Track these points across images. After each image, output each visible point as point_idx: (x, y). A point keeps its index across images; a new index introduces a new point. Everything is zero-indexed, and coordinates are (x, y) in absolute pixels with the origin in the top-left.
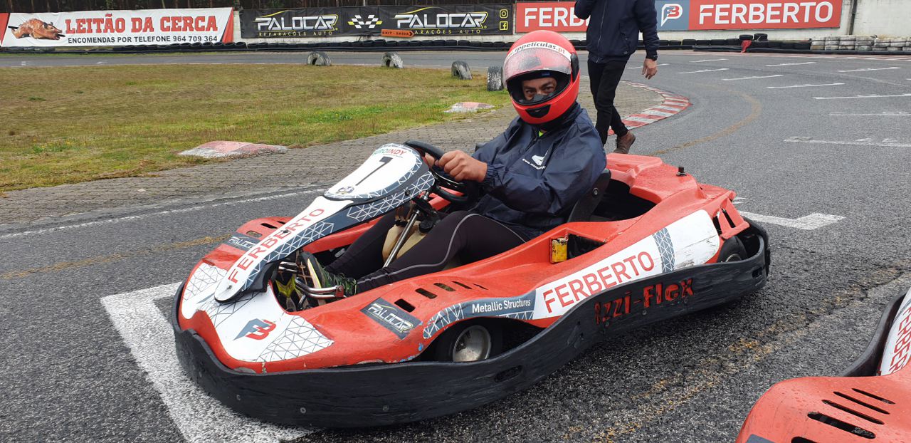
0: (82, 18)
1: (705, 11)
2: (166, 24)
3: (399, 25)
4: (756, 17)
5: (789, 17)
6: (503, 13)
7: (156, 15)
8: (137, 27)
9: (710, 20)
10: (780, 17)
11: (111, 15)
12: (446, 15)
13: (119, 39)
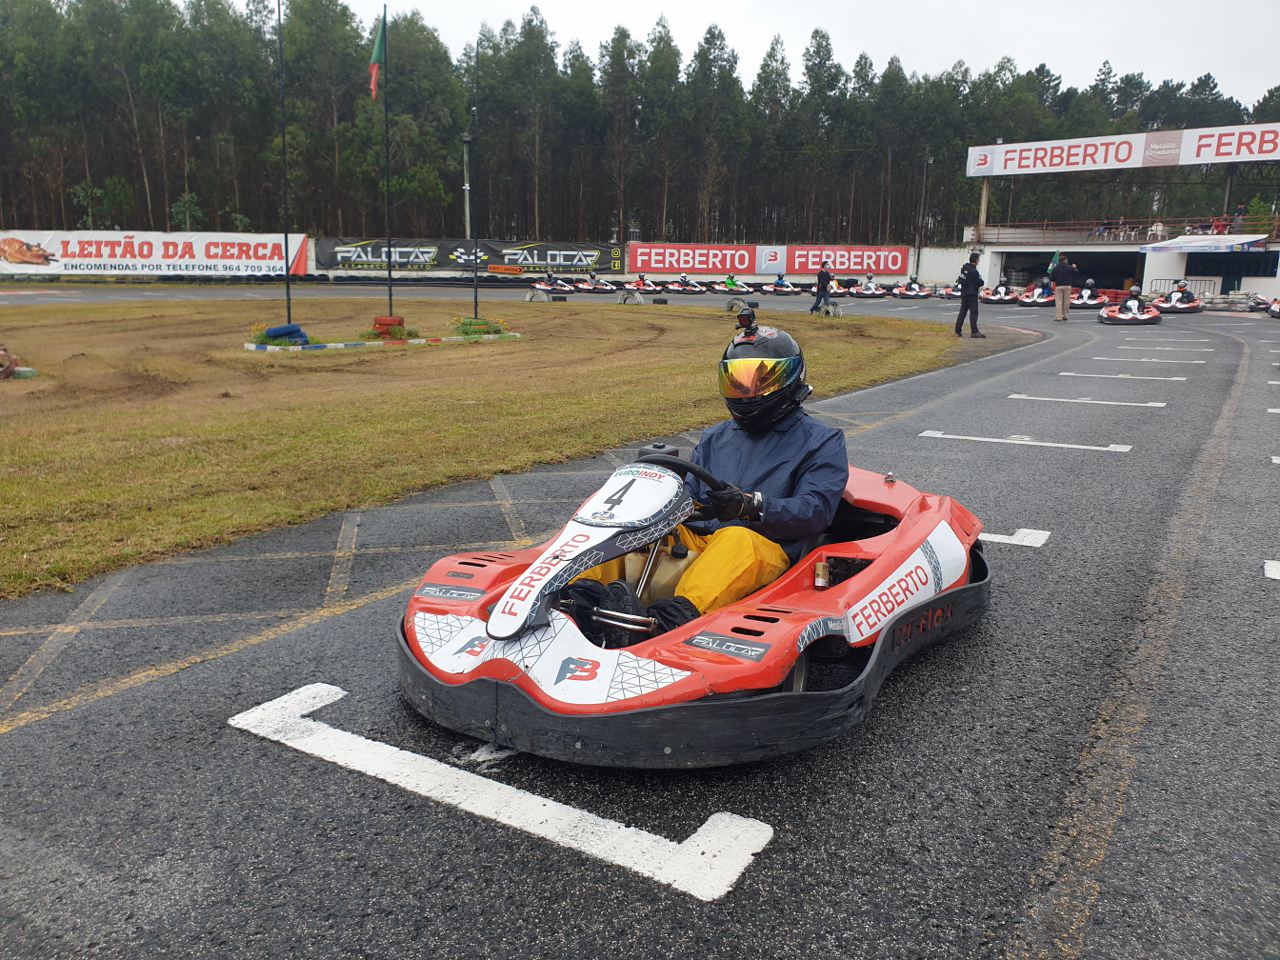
0: (87, 239)
1: (800, 256)
2: (213, 250)
3: (506, 260)
4: (842, 263)
5: (868, 264)
6: (616, 252)
7: (199, 239)
8: (171, 252)
9: (804, 265)
10: (861, 263)
11: (133, 237)
12: (557, 253)
13: (143, 266)
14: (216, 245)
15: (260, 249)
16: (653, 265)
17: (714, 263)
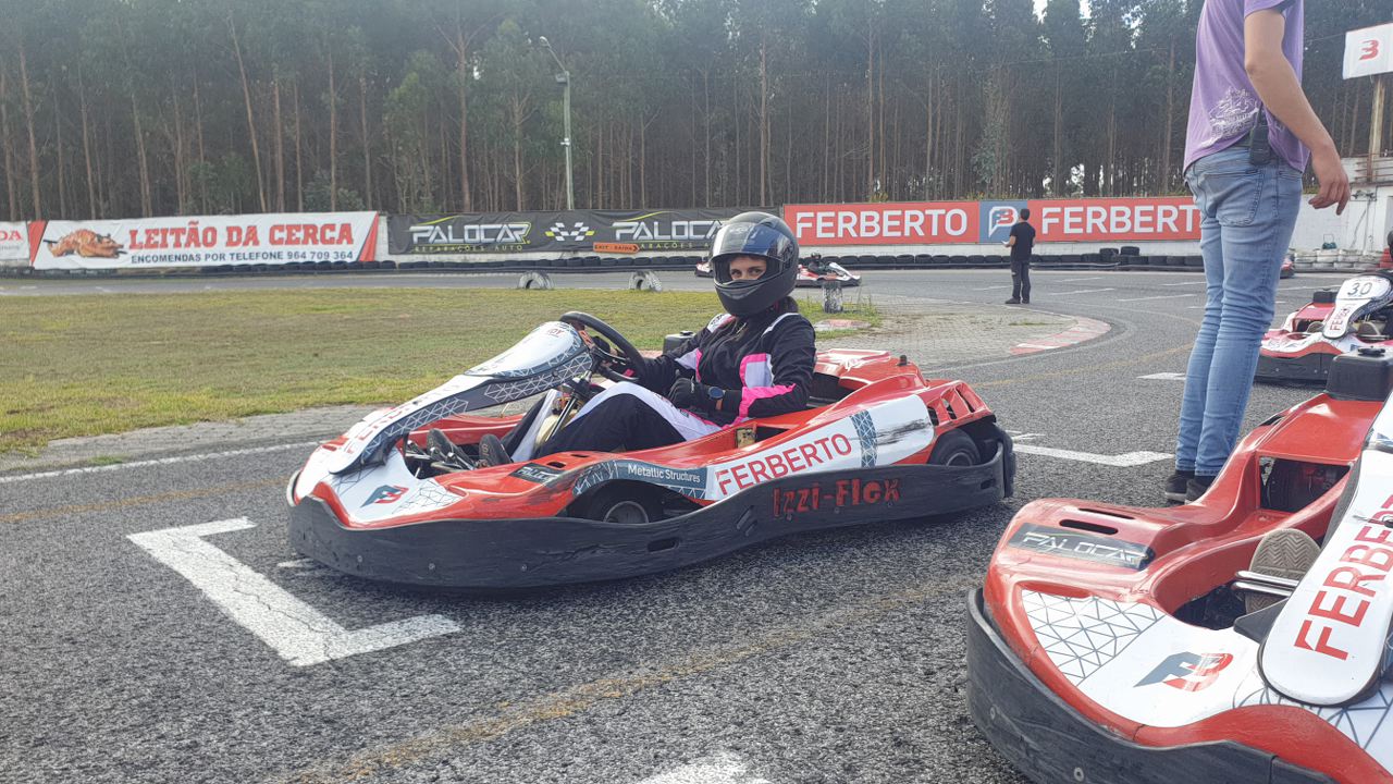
0: (154, 227)
1: (1050, 215)
2: (278, 235)
3: (618, 236)
5: (1165, 225)
7: (263, 222)
8: (235, 239)
9: (1057, 229)
10: (1154, 224)
11: (197, 223)
12: (685, 223)
13: (207, 256)
14: (280, 228)
15: (328, 231)
16: (820, 234)
17: (912, 229)
